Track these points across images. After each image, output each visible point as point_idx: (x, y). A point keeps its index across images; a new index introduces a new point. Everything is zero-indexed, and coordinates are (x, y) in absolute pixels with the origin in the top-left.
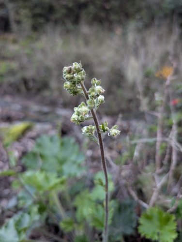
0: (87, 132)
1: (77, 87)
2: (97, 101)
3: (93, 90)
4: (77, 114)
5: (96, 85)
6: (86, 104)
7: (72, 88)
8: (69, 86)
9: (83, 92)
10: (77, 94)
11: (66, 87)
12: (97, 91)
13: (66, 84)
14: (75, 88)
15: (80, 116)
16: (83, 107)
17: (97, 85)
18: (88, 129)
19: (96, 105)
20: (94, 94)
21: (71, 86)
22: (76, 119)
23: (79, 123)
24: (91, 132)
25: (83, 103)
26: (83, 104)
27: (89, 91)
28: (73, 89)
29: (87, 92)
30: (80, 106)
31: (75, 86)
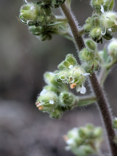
0: (79, 144)
1: (53, 17)
2: (106, 55)
3: (97, 23)
4: (52, 90)
5: (102, 9)
6: (78, 59)
7: (41, 19)
8: (33, 15)
9: (69, 30)
10: (53, 36)
11: (26, 17)
12: (106, 25)
13: (26, 8)
14: (48, 18)
15: (62, 94)
16: (71, 66)
17: (106, 9)
18: (82, 134)
19: (104, 65)
20: (98, 31)
21: (39, 14)
22: (52, 102)
23: (58, 113)
24: (92, 145)
25: (69, 56)
26: (71, 60)
27: (85, 27)
28: (45, 20)
29: (79, 29)
30: (62, 64)
31: (48, 13)
